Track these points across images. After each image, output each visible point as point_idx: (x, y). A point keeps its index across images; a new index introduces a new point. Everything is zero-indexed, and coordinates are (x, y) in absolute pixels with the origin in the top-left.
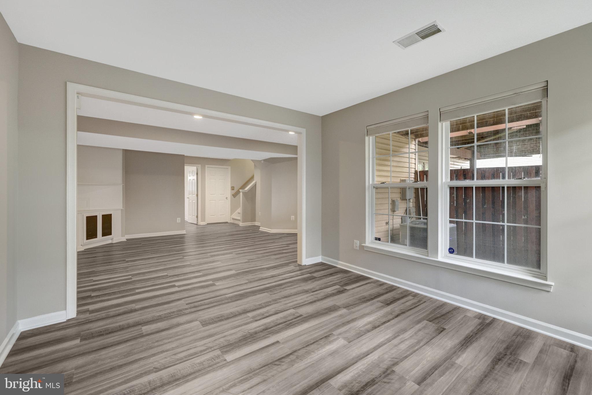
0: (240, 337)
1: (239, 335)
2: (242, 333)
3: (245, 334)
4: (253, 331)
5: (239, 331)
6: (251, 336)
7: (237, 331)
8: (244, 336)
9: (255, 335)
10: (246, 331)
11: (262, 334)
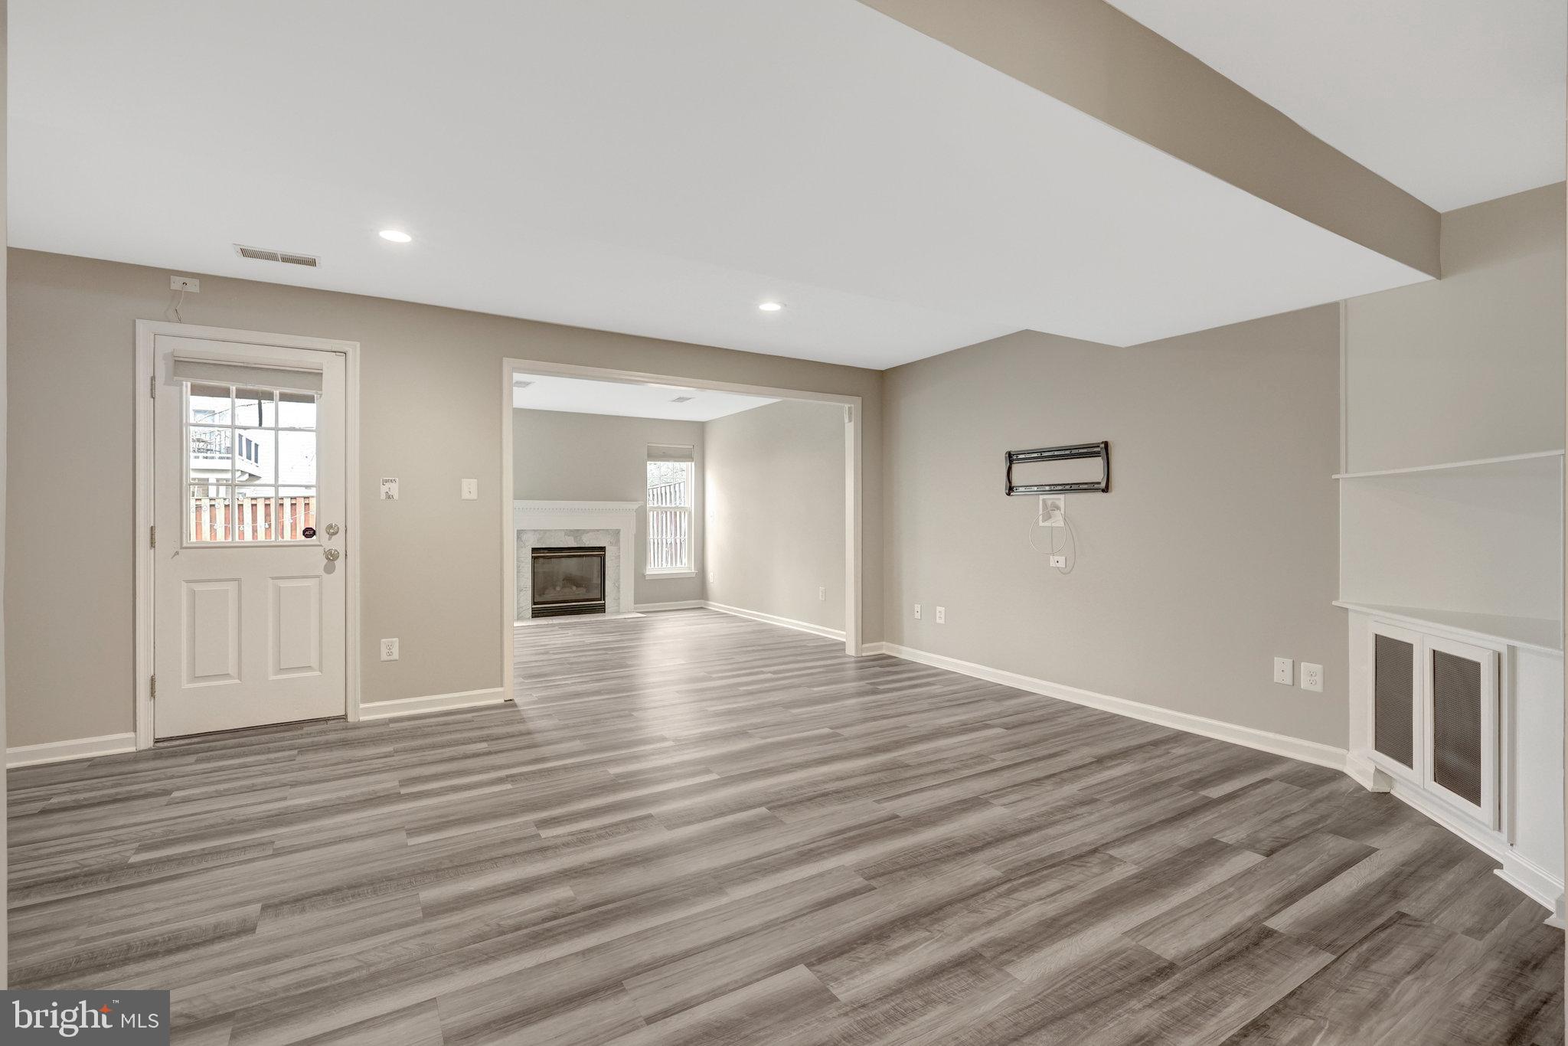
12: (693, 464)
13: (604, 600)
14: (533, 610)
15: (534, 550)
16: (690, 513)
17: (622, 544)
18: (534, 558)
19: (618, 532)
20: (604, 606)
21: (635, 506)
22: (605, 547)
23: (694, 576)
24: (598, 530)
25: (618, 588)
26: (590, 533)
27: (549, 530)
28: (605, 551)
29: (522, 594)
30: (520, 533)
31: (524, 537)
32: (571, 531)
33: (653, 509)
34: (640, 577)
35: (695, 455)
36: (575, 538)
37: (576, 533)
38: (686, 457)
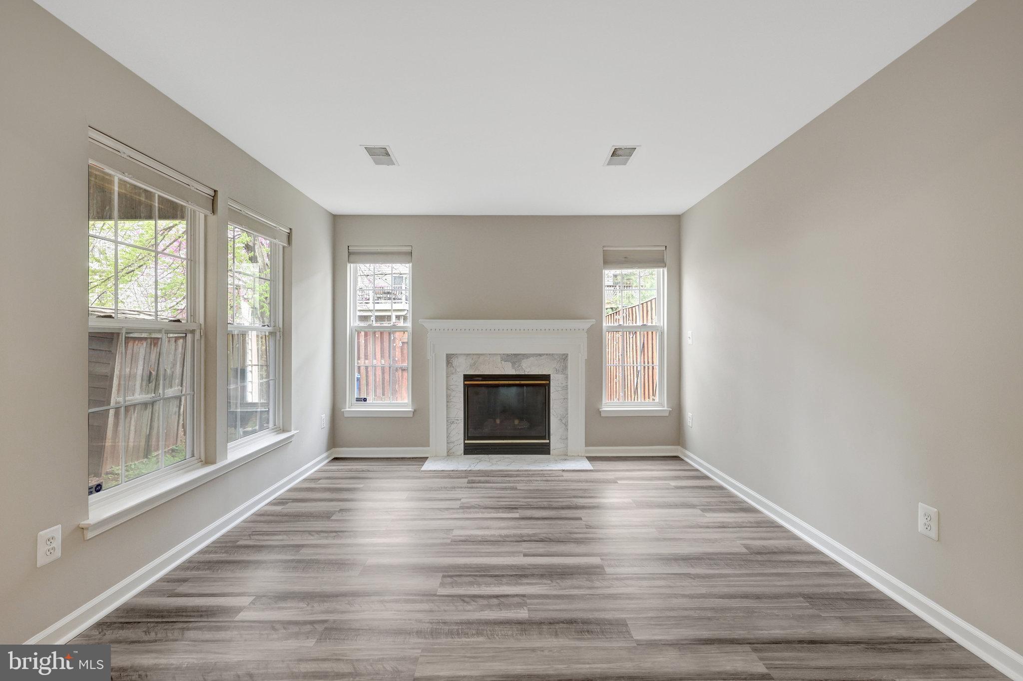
0: (569, 578)
1: (568, 582)
2: (561, 584)
3: (558, 581)
4: (545, 581)
5: (565, 589)
6: (552, 575)
7: (567, 590)
8: (562, 578)
9: (546, 573)
10: (554, 584)
11: (535, 572)
12: (666, 270)
13: (549, 439)
14: (465, 445)
15: (467, 377)
16: (662, 333)
17: (570, 371)
18: (466, 387)
19: (564, 357)
20: (550, 444)
21: (585, 325)
22: (549, 376)
23: (667, 414)
24: (540, 355)
25: (566, 425)
26: (532, 358)
27: (481, 354)
28: (549, 380)
29: (453, 426)
30: (449, 358)
31: (455, 362)
32: (508, 355)
33: (613, 330)
34: (593, 413)
35: (669, 257)
36: (513, 364)
37: (515, 358)
38: (657, 261)
